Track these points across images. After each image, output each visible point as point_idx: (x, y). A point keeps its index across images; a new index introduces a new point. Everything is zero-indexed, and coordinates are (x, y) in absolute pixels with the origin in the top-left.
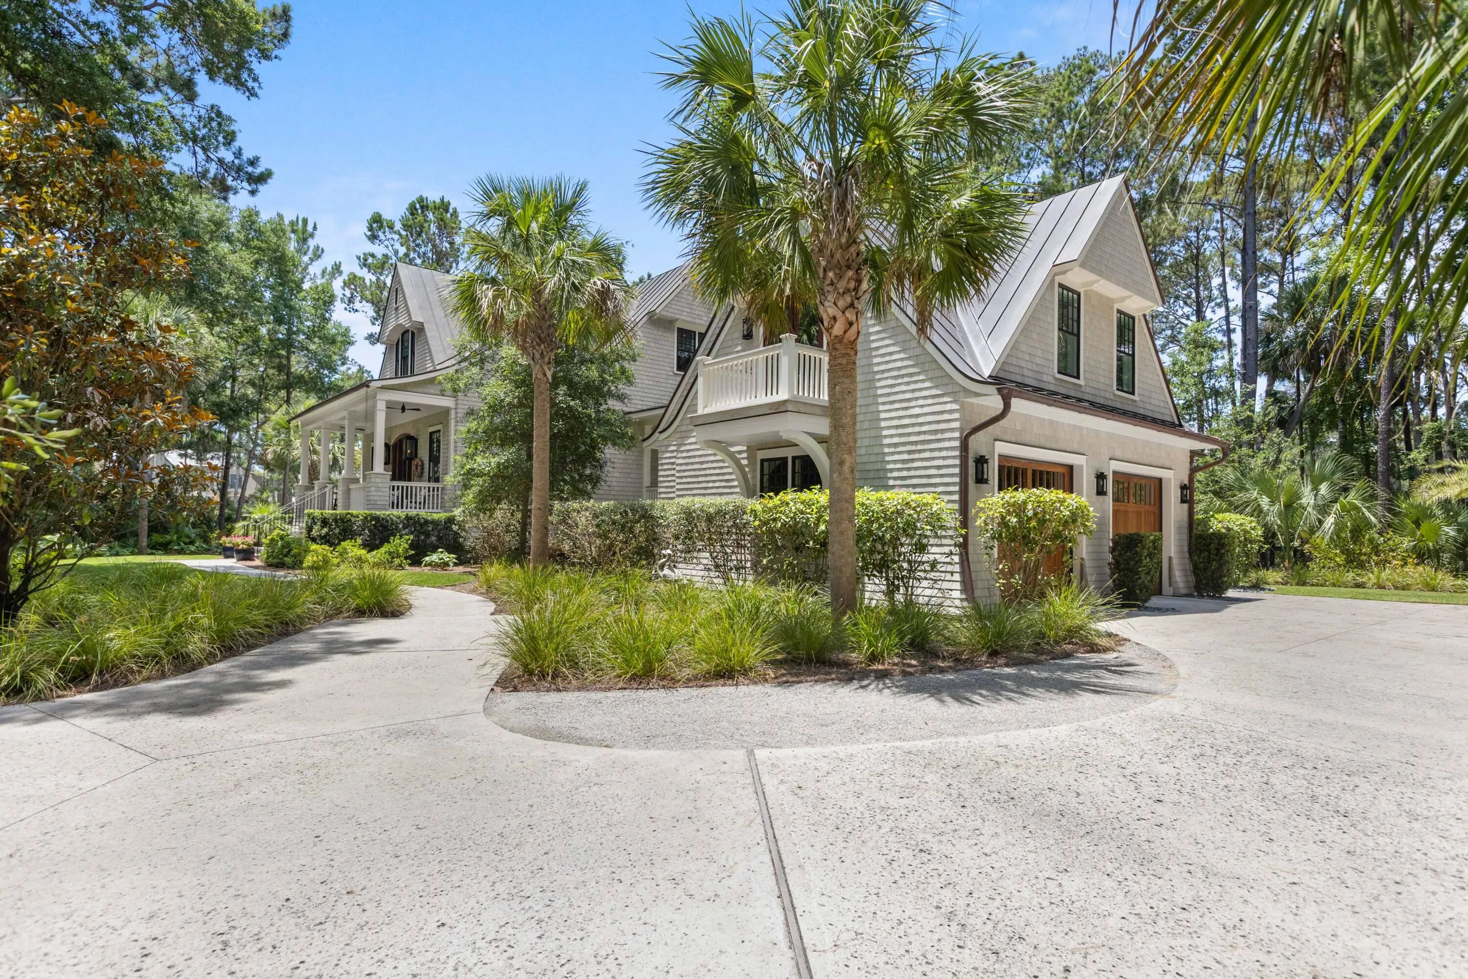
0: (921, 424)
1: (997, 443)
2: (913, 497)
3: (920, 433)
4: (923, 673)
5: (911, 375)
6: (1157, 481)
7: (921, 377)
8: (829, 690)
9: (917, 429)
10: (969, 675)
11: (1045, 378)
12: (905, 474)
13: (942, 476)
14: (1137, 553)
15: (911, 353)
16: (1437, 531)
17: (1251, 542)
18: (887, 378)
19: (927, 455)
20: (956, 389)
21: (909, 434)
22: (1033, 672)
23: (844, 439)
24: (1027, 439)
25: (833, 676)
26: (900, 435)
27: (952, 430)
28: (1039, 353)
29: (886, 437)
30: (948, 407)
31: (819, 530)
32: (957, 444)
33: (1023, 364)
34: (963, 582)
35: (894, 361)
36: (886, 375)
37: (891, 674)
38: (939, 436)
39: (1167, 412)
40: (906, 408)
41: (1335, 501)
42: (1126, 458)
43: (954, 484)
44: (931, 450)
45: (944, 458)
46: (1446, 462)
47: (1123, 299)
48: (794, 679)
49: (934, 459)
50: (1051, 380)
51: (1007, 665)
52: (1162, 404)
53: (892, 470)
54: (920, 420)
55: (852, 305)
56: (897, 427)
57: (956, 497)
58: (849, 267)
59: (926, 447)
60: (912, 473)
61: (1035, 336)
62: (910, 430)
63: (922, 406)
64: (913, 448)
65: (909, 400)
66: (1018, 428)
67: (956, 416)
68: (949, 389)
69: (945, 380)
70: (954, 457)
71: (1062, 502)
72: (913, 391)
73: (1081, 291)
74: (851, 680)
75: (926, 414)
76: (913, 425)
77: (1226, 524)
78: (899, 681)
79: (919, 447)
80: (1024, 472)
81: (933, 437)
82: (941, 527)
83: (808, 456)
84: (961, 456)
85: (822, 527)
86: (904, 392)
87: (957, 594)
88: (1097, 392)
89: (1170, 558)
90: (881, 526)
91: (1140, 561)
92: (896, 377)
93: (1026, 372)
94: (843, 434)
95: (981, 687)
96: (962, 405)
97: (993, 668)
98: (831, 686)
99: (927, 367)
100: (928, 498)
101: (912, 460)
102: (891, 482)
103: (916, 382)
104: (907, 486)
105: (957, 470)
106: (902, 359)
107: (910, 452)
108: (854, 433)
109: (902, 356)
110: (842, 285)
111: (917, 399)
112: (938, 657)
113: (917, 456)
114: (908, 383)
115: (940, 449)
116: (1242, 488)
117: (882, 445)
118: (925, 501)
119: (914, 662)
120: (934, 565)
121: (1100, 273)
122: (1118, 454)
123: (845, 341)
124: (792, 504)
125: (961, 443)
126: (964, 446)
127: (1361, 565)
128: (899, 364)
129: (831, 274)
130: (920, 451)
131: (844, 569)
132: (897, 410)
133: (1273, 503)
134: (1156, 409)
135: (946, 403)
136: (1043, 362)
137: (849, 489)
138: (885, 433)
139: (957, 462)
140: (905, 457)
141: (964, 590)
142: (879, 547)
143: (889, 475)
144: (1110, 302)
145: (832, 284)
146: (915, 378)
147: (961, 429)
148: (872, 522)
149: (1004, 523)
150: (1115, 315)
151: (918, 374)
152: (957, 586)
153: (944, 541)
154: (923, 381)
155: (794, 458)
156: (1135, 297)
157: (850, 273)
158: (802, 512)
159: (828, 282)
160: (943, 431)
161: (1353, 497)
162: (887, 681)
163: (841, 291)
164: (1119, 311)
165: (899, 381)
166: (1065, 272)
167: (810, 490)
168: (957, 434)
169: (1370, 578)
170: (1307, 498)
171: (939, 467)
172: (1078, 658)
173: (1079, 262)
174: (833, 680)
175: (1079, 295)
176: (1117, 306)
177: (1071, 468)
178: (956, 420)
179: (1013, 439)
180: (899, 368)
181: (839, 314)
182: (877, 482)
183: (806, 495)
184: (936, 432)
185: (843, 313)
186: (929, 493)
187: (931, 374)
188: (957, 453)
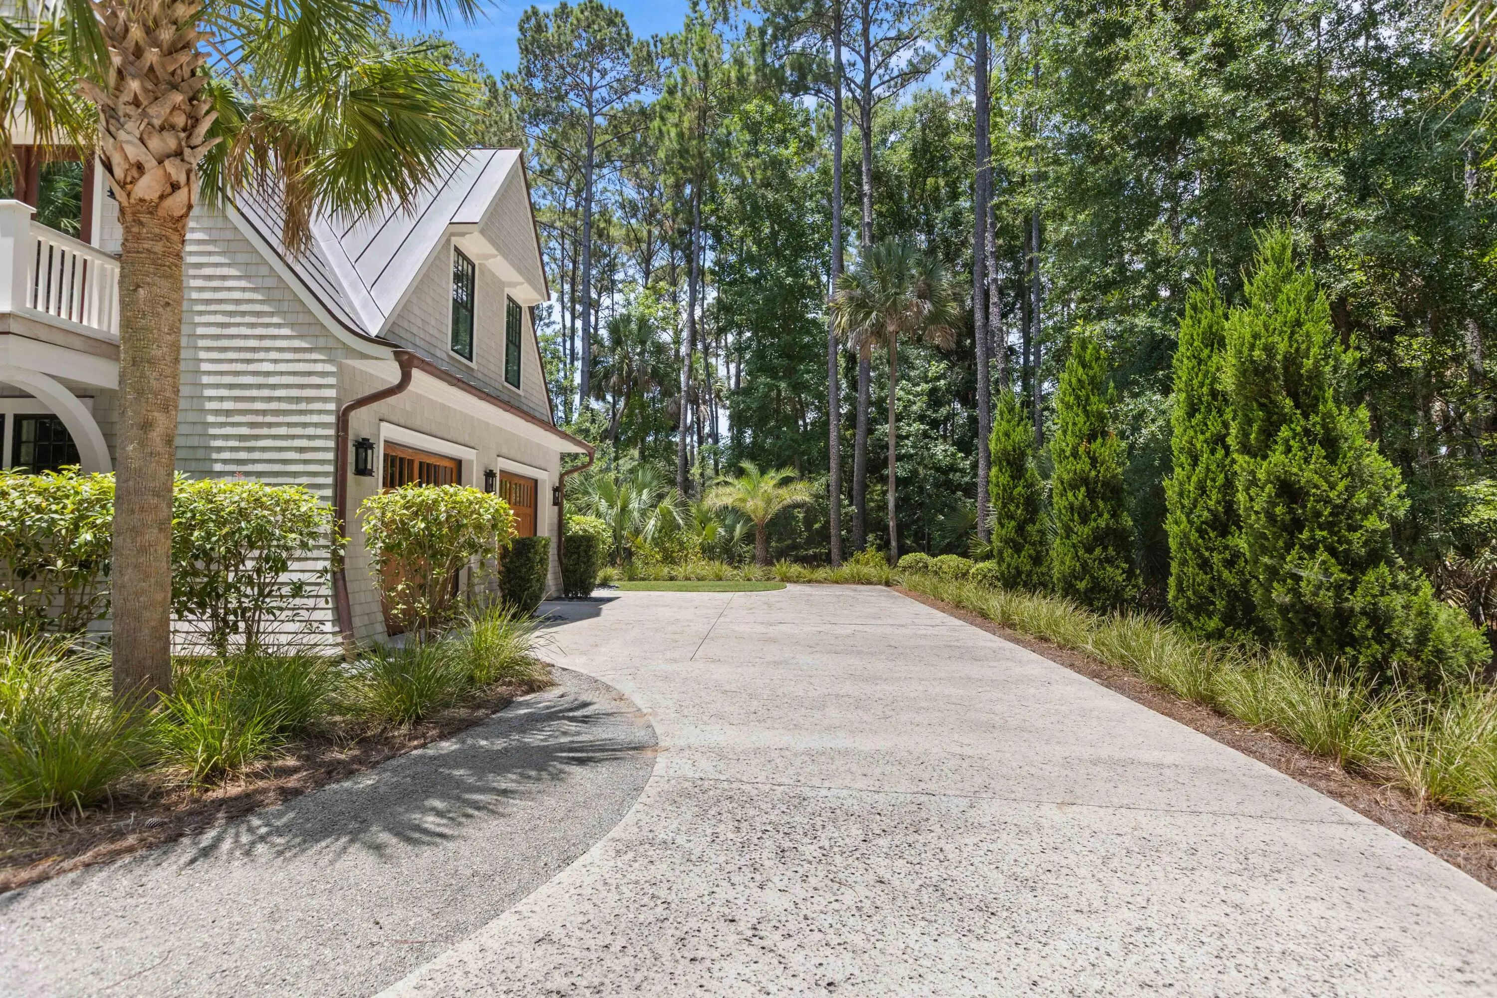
0: (274, 387)
1: (383, 424)
2: (268, 490)
3: (270, 399)
4: (320, 784)
5: (258, 314)
6: (533, 482)
7: (275, 320)
8: (125, 882)
9: (266, 393)
10: (395, 771)
11: (438, 353)
12: (243, 455)
13: (306, 462)
14: (529, 559)
15: (259, 283)
16: (714, 531)
18: (215, 313)
19: (283, 431)
20: (331, 343)
21: (253, 399)
22: (483, 743)
23: (154, 383)
24: (417, 422)
25: (131, 840)
26: (236, 399)
27: (325, 400)
28: (433, 322)
29: (210, 399)
30: (319, 367)
31: (78, 541)
32: (332, 419)
33: (415, 330)
34: (336, 610)
35: (229, 289)
36: (213, 308)
37: (260, 804)
38: (303, 406)
39: (544, 411)
40: (248, 361)
41: (654, 506)
42: (512, 456)
43: (325, 474)
44: (289, 425)
45: (310, 437)
46: (721, 478)
47: (514, 285)
48: (25, 874)
49: (293, 437)
50: (445, 357)
51: (442, 737)
52: (540, 402)
53: (220, 449)
54: (272, 380)
55: (178, 154)
56: (231, 386)
57: (329, 492)
58: (175, 87)
59: (281, 419)
60: (257, 455)
61: (429, 301)
62: (254, 393)
63: (276, 361)
64: (260, 419)
65: (254, 350)
66: (408, 408)
67: (332, 380)
68: (322, 342)
69: (315, 330)
70: (326, 437)
71: (480, 502)
72: (261, 337)
73: (476, 262)
74: (174, 839)
75: (282, 373)
76: (260, 386)
78: (280, 814)
79: (269, 419)
81: (294, 407)
82: (312, 535)
83: (53, 417)
84: (338, 436)
85: (87, 536)
86: (246, 337)
87: (328, 627)
88: (487, 380)
90: (209, 535)
91: (532, 568)
92: (231, 314)
93: (418, 341)
94: (152, 375)
95: (428, 795)
96: (340, 366)
97: (424, 746)
98: (127, 868)
99: (285, 307)
100: (291, 493)
101: (257, 437)
102: (218, 467)
103: (267, 325)
104: (248, 474)
105: (330, 456)
106: (244, 289)
107: (252, 425)
108: (175, 376)
109: (243, 284)
110: (159, 113)
111: (268, 350)
112: (330, 742)
113: (265, 431)
114: (252, 325)
115: (305, 425)
116: (586, 493)
117: (203, 411)
118: (286, 496)
119: (291, 762)
120: (298, 589)
122: (504, 451)
123: (161, 212)
124: (14, 494)
125: (338, 418)
126: (342, 423)
127: (673, 562)
128: (237, 295)
129: (134, 85)
130: (270, 425)
131: (146, 614)
132: (232, 361)
133: (611, 506)
134: (536, 405)
135: (315, 361)
136: (435, 333)
137: (162, 472)
138: (208, 393)
139: (331, 444)
140: (245, 431)
141: (337, 621)
142: (200, 565)
143: (215, 456)
144: (501, 284)
145: (136, 103)
146: (266, 320)
147: (338, 401)
148: (192, 528)
149: (404, 529)
150: (506, 302)
151: (272, 314)
152: (329, 615)
153: (315, 553)
154: (279, 326)
155: (19, 419)
156: (526, 285)
157: (178, 98)
158: (38, 509)
159: (126, 97)
160: (309, 400)
161: (666, 503)
162: (256, 822)
163: (157, 122)
164: (509, 298)
165: (238, 320)
166: (462, 234)
167: (59, 472)
168: (332, 406)
170: (634, 505)
171: (301, 450)
172: (521, 704)
173: (481, 226)
174: (130, 850)
175: (474, 268)
176: (507, 290)
177: (459, 463)
178: (331, 386)
179: (402, 422)
180: (238, 302)
181: (150, 163)
182: (194, 466)
183: (48, 480)
184: (298, 400)
185: (160, 162)
186: (291, 485)
187: (291, 318)
188: (332, 432)
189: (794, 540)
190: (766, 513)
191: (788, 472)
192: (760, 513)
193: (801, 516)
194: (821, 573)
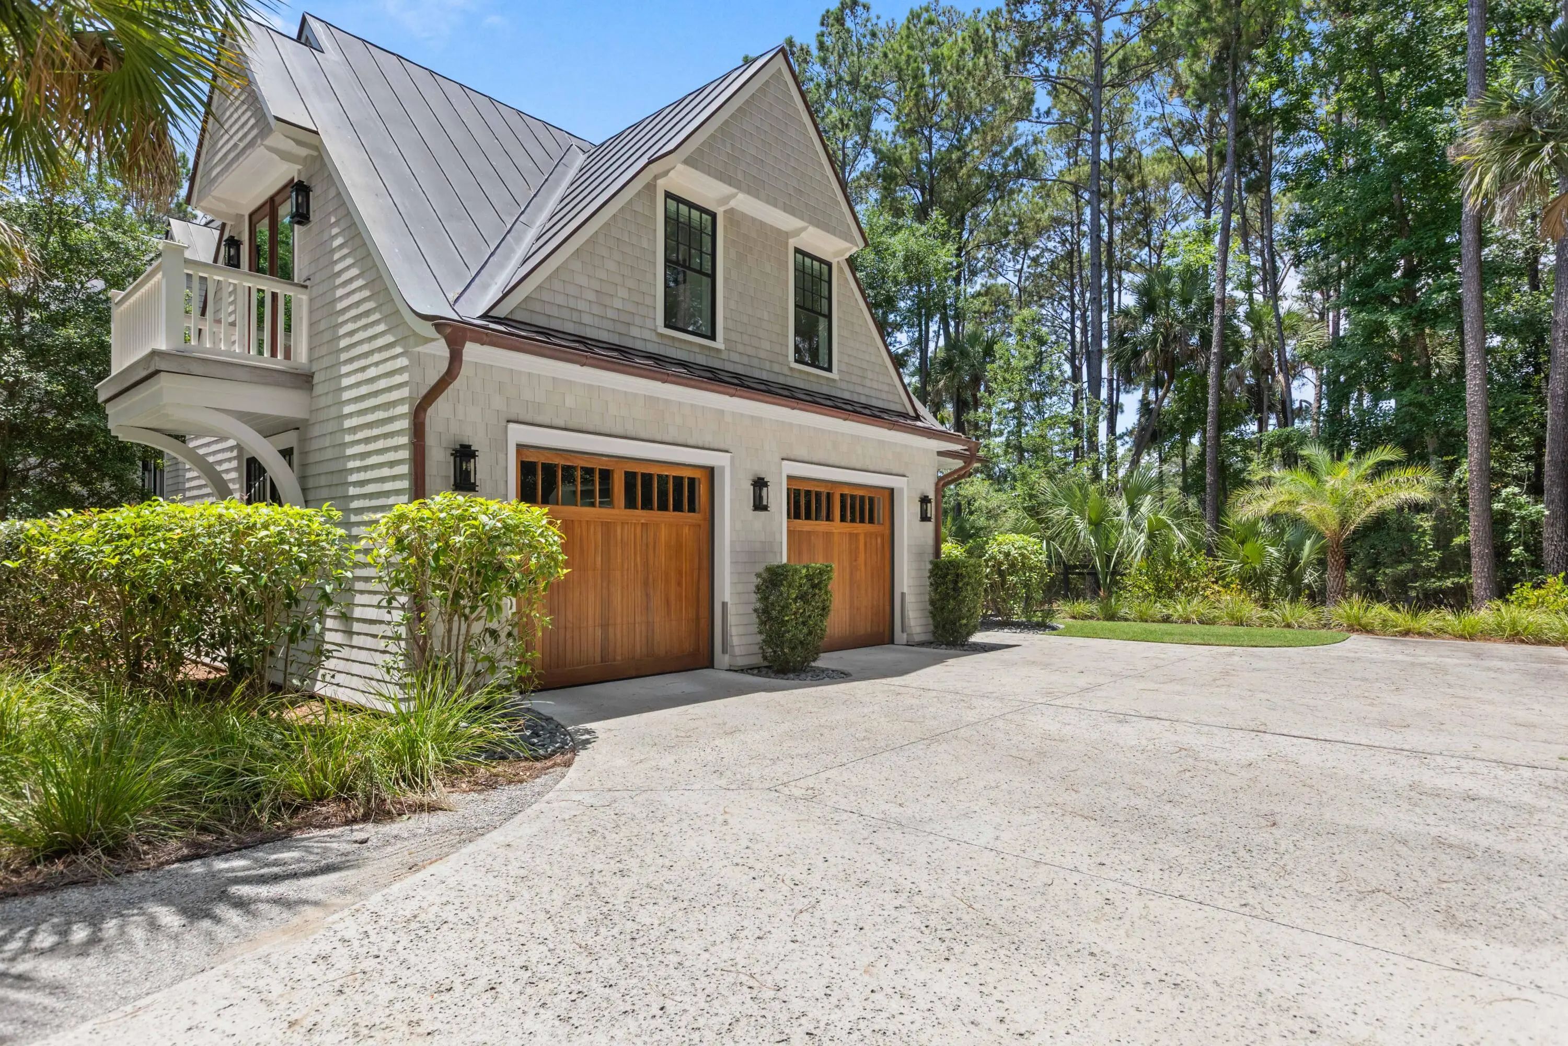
0: (376, 394)
1: (511, 426)
3: (375, 409)
6: (887, 493)
11: (633, 331)
13: (393, 478)
16: (1262, 553)
17: (1031, 569)
18: (347, 321)
19: (381, 444)
20: (406, 333)
24: (592, 422)
27: (403, 401)
28: (623, 293)
30: (399, 363)
32: (404, 424)
38: (391, 412)
39: (897, 400)
40: (364, 368)
42: (815, 460)
43: (404, 491)
44: (385, 436)
45: (396, 449)
47: (797, 232)
49: (387, 450)
50: (647, 335)
52: (886, 388)
54: (375, 387)
59: (380, 431)
60: (369, 474)
61: (612, 266)
66: (571, 405)
67: (406, 377)
70: (404, 447)
73: (718, 210)
75: (380, 377)
76: (369, 395)
77: (1005, 548)
80: (606, 475)
81: (386, 414)
84: (411, 445)
88: (755, 362)
89: (903, 594)
92: (355, 319)
93: (586, 319)
96: (411, 358)
99: (381, 298)
103: (372, 324)
105: (406, 469)
115: (392, 434)
121: (738, 185)
122: (800, 453)
125: (411, 421)
126: (416, 427)
127: (1170, 595)
130: (375, 438)
134: (873, 393)
135: (397, 356)
136: (630, 308)
139: (407, 454)
144: (782, 236)
147: (411, 399)
150: (792, 256)
151: (374, 310)
156: (819, 233)
160: (395, 404)
164: (797, 251)
166: (666, 173)
168: (404, 409)
169: (1178, 609)
171: (391, 464)
175: (714, 216)
176: (793, 243)
177: (711, 470)
178: (405, 384)
179: (558, 423)
184: (389, 405)
188: (407, 440)
189: (1417, 563)
190: (1344, 522)
191: (1385, 453)
192: (1333, 523)
193: (1427, 525)
194: (1429, 620)
